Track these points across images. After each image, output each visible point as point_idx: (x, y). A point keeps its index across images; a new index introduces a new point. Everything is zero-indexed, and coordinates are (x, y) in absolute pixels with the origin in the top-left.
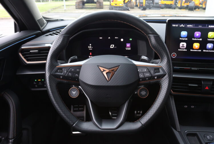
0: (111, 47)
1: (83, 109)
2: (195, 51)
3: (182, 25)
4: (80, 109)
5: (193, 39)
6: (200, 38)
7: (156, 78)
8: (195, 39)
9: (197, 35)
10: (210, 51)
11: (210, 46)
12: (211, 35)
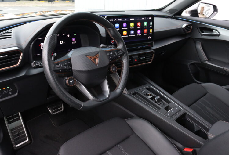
0: (61, 43)
1: (18, 117)
2: (125, 36)
3: (116, 20)
4: (15, 119)
5: (123, 29)
6: (126, 28)
7: (119, 57)
8: (124, 29)
9: (125, 26)
10: (133, 36)
11: (132, 32)
12: (132, 24)
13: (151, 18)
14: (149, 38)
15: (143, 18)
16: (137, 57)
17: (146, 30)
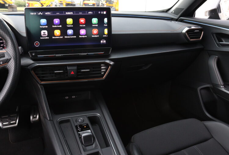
3: (40, 13)
6: (59, 25)
7: (1, 63)
8: (55, 26)
9: (57, 22)
10: (71, 37)
11: (70, 32)
12: (70, 21)
13: (105, 13)
14: (102, 42)
15: (90, 13)
16: (75, 68)
17: (97, 29)
